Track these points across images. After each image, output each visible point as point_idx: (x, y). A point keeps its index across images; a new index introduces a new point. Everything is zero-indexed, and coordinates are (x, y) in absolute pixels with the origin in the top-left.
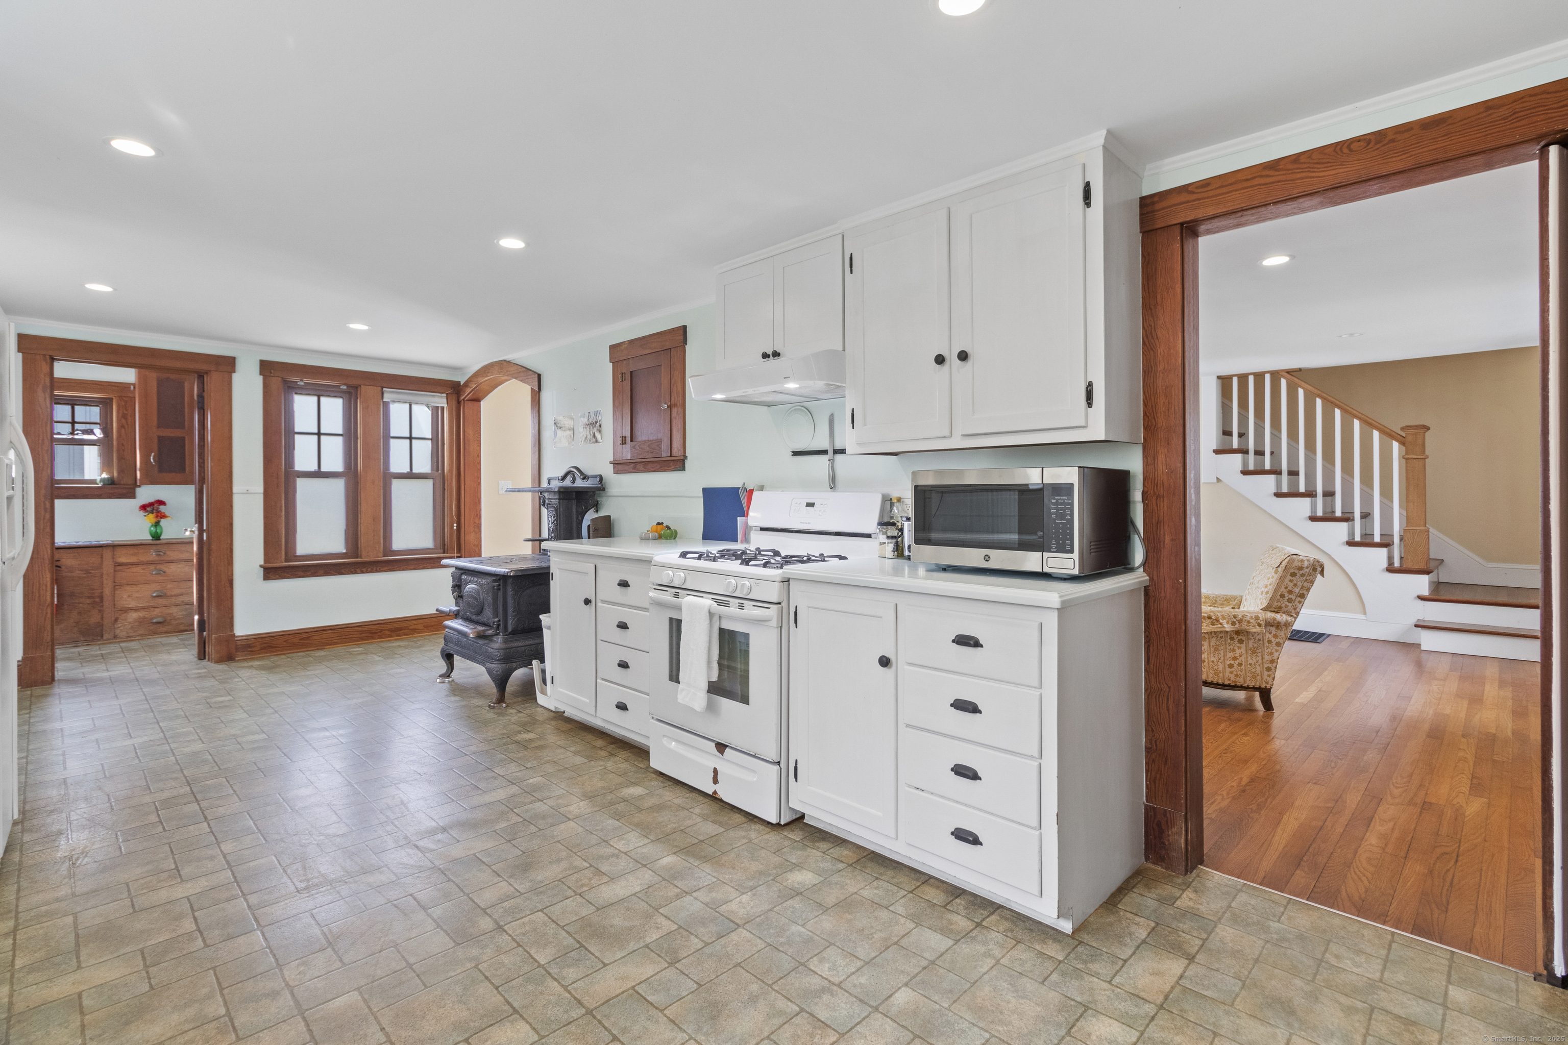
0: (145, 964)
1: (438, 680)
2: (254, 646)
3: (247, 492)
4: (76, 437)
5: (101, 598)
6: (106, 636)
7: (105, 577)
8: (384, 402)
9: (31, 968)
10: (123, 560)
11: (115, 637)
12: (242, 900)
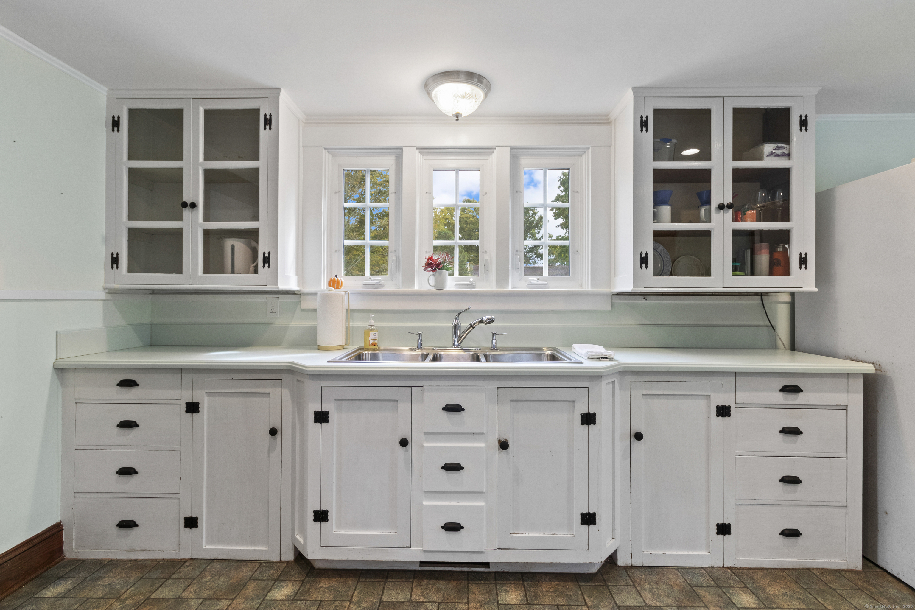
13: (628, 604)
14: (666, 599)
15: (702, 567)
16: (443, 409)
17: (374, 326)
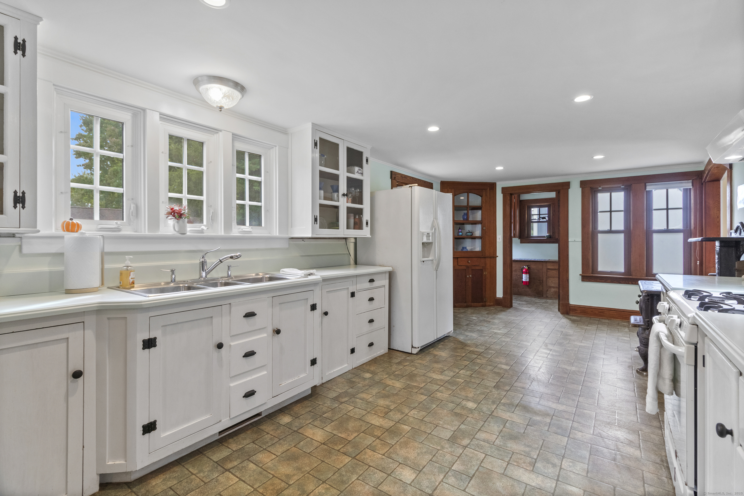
0: (528, 424)
1: (635, 349)
2: (578, 311)
3: (575, 241)
4: (540, 220)
5: (543, 281)
6: (544, 296)
7: (544, 273)
8: (647, 191)
9: (504, 405)
10: (549, 267)
11: (547, 297)
12: (571, 422)
13: (335, 396)
14: (345, 388)
15: (346, 372)
16: (244, 317)
17: (130, 266)
